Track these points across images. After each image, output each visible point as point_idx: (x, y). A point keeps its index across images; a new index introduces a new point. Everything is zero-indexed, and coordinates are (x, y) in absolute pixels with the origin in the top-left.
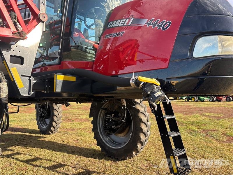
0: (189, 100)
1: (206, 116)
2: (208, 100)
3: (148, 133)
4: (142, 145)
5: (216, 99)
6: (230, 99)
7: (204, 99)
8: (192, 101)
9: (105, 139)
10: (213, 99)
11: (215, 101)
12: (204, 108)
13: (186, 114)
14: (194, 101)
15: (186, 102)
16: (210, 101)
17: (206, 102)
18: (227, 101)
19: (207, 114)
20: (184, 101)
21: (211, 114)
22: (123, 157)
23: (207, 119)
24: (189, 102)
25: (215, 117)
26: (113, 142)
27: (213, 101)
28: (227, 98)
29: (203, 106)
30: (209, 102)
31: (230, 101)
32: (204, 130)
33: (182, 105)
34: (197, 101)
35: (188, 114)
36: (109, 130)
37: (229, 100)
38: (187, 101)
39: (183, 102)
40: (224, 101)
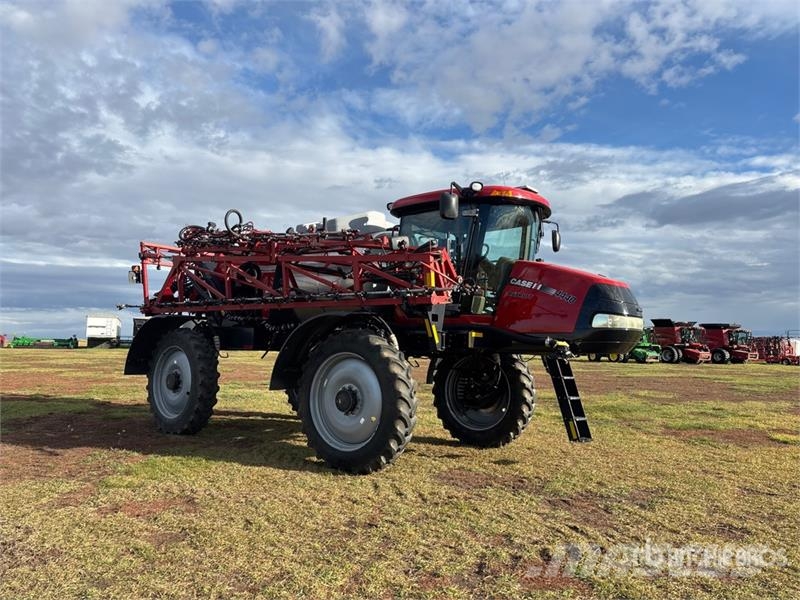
0: (603, 358)
1: (637, 396)
2: (657, 358)
3: (534, 405)
4: (524, 423)
5: (681, 354)
6: (723, 355)
7: (645, 356)
8: (610, 361)
9: (461, 420)
10: (673, 355)
11: (677, 362)
12: (639, 380)
13: (590, 393)
14: (616, 361)
15: (591, 363)
16: (663, 361)
17: (651, 363)
18: (714, 361)
19: (642, 393)
20: (585, 361)
21: (652, 394)
22: (494, 443)
23: (637, 403)
24: (600, 364)
25: (658, 399)
26: (472, 422)
27: (671, 361)
28: (713, 353)
29: (639, 375)
30: (660, 365)
31: (723, 361)
32: (625, 420)
33: (581, 370)
34: (625, 361)
35: (595, 392)
36: (467, 403)
37: (719, 359)
38: (594, 361)
39: (583, 364)
40: (707, 362)
